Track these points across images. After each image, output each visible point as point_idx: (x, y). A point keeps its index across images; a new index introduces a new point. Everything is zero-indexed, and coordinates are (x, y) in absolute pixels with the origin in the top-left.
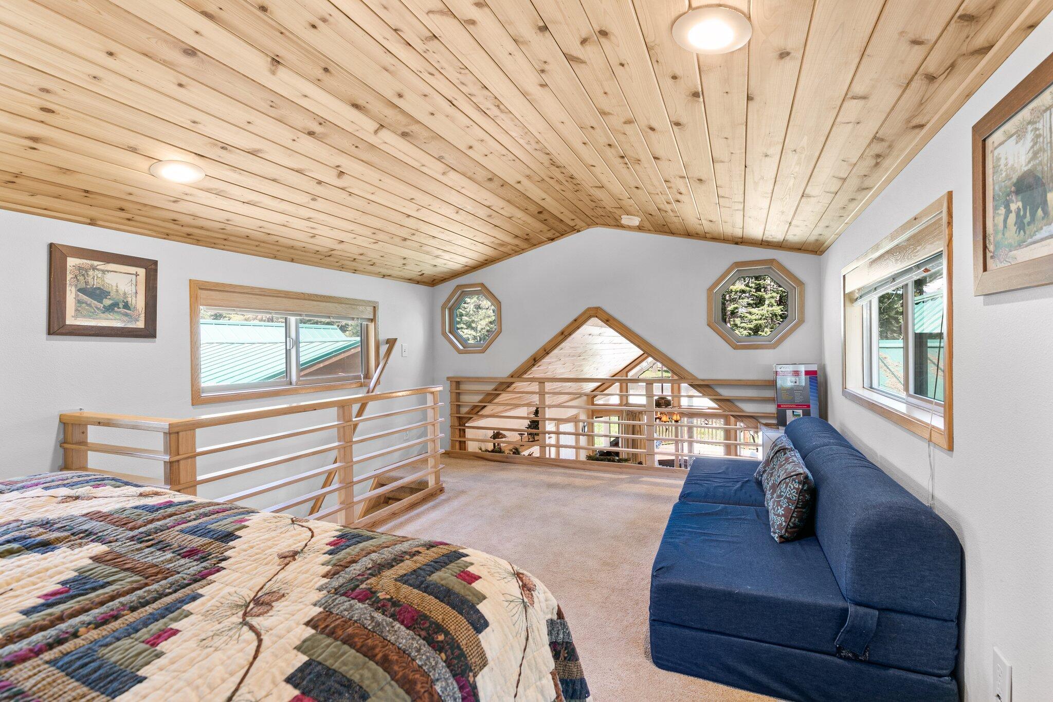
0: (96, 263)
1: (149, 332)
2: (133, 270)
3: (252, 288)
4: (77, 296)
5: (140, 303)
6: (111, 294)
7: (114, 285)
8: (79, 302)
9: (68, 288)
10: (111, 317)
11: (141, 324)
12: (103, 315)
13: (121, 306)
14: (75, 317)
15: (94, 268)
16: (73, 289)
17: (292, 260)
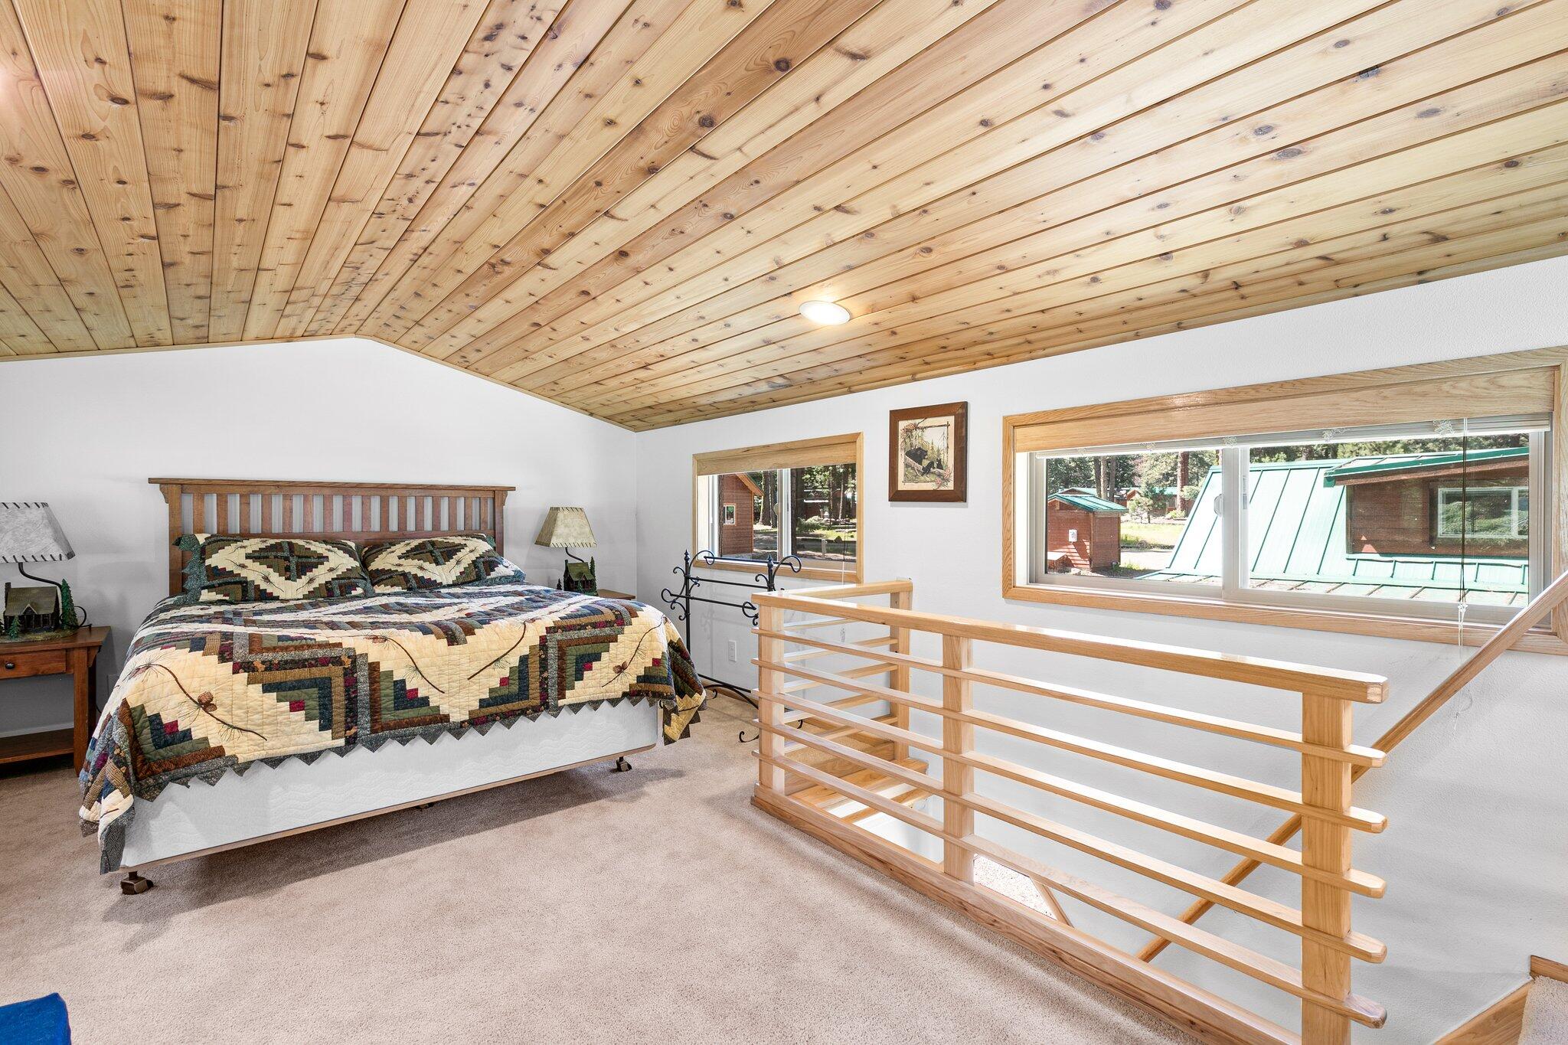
0: (917, 421)
1: (958, 495)
2: (943, 420)
3: (1093, 407)
4: (905, 459)
5: (949, 459)
6: (928, 453)
7: (930, 442)
8: (907, 466)
9: (900, 453)
10: (928, 479)
11: (950, 486)
12: (922, 478)
13: (935, 465)
14: (904, 482)
15: (916, 427)
16: (903, 454)
17: (1180, 327)
